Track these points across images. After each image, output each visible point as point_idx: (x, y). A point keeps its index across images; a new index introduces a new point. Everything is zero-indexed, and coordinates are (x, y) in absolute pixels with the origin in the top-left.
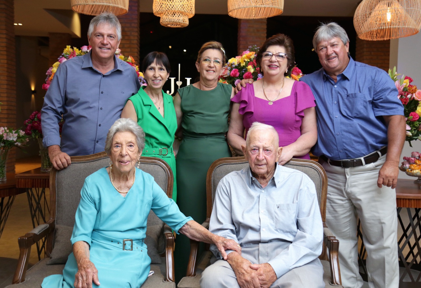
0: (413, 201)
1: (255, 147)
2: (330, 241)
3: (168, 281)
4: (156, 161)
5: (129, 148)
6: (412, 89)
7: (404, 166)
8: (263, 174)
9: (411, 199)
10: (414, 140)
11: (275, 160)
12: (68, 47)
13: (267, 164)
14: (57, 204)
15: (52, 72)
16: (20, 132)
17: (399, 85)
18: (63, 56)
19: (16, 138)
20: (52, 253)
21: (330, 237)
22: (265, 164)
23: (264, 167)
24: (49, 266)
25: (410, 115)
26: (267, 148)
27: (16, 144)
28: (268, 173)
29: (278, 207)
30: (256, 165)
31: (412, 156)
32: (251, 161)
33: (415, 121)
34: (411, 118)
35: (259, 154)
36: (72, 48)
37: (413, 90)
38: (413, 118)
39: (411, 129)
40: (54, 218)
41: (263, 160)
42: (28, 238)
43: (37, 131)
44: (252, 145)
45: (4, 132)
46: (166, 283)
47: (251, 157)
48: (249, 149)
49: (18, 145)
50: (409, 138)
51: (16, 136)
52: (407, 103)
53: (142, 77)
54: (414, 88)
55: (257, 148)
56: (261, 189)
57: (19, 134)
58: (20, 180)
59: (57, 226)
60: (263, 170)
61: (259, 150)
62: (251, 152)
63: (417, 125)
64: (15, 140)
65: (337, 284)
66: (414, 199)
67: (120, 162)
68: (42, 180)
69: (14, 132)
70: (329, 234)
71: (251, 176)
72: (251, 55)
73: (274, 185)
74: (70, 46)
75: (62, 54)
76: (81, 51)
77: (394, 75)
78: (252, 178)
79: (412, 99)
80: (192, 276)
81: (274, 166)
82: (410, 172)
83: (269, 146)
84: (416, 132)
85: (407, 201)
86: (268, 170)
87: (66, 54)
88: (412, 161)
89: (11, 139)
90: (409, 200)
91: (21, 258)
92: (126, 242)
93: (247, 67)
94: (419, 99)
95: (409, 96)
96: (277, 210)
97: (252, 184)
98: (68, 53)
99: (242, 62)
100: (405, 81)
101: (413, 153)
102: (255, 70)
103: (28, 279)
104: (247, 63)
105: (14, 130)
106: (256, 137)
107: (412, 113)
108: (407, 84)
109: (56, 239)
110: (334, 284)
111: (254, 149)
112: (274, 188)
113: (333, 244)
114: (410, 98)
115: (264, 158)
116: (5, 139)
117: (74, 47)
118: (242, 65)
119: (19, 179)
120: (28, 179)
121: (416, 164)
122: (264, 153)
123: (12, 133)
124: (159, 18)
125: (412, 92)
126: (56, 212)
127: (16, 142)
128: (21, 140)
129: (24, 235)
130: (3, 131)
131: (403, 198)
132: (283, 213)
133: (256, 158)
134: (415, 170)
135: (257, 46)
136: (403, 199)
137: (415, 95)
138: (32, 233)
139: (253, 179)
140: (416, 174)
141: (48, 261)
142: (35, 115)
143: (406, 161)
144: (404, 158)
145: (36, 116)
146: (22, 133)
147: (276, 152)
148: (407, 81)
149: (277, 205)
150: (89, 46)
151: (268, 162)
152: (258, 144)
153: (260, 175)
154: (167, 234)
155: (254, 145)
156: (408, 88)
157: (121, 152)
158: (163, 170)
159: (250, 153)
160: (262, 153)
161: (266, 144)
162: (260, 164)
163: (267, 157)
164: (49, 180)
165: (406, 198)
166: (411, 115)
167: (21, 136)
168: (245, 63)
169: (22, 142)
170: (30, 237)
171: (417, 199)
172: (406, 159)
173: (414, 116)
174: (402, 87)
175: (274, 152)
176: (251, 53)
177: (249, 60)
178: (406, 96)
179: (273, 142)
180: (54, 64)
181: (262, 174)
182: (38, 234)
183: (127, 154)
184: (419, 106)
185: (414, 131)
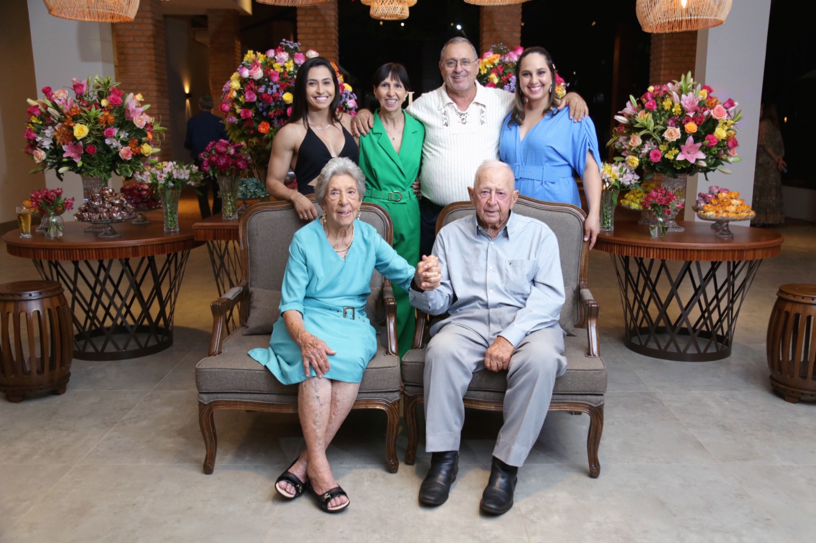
0: (702, 253)
1: (485, 188)
2: (588, 305)
3: (390, 354)
4: (371, 207)
5: (349, 195)
6: (712, 102)
7: (699, 205)
8: (495, 223)
9: (701, 250)
10: (712, 172)
11: (510, 206)
12: (250, 52)
13: (500, 211)
14: (249, 263)
15: (230, 87)
16: (192, 167)
17: (693, 99)
18: (244, 65)
19: (189, 175)
20: (248, 322)
21: (589, 300)
22: (498, 211)
23: (497, 214)
24: (247, 337)
25: (706, 138)
26: (501, 190)
27: (188, 183)
28: (500, 221)
29: (510, 264)
30: (485, 211)
31: (710, 192)
32: (480, 206)
33: (713, 146)
34: (707, 144)
35: (491, 197)
36: (255, 53)
37: (712, 104)
38: (710, 143)
39: (707, 157)
40: (246, 279)
41: (496, 205)
42: (222, 304)
43: (216, 168)
44: (482, 186)
45: (173, 168)
46: (388, 357)
47: (480, 202)
48: (478, 191)
49: (191, 184)
50: (705, 169)
51: (189, 173)
52: (702, 123)
53: (348, 91)
54: (714, 101)
55: (489, 191)
56: (490, 240)
57: (191, 171)
58: (199, 230)
59: (251, 289)
60: (494, 218)
61: (490, 193)
62: (481, 195)
63: (715, 151)
64: (187, 178)
65: (594, 355)
66: (704, 250)
67: (338, 213)
68: (226, 231)
69: (185, 167)
70: (588, 297)
71: (477, 224)
72: (494, 59)
73: (506, 235)
74: (252, 52)
75: (243, 63)
76: (265, 55)
77: (688, 83)
78: (478, 227)
79: (709, 117)
80: (419, 349)
81: (508, 214)
82: (702, 214)
83: (504, 189)
84: (713, 162)
85: (696, 252)
86: (500, 219)
87: (247, 62)
88: (709, 199)
89: (182, 177)
90: (699, 251)
91: (215, 327)
92: (347, 310)
93: (490, 75)
94: (718, 117)
95: (706, 113)
96: (509, 268)
97: (478, 234)
98: (250, 61)
99: (483, 68)
100: (701, 92)
101: (710, 188)
102: (500, 79)
103: (225, 351)
104: (489, 69)
105: (185, 165)
106: (488, 176)
107: (709, 136)
108: (704, 96)
109: (252, 305)
110: (591, 355)
111: (485, 192)
112: (506, 239)
113: (591, 309)
114: (707, 116)
115: (496, 202)
116: (175, 177)
117: (257, 52)
118: (482, 73)
119: (197, 229)
120: (200, 229)
121: (711, 203)
122: (496, 196)
123: (183, 169)
124: (369, 8)
125: (711, 106)
126: (249, 271)
127: (187, 181)
128: (195, 178)
129: (217, 300)
130: (171, 167)
131: (690, 248)
132: (515, 271)
133: (487, 202)
134: (709, 211)
135: (503, 45)
136: (691, 250)
137: (713, 112)
138: (225, 298)
139: (480, 229)
140: (710, 217)
141: (245, 331)
142: (212, 147)
143: (701, 198)
144: (700, 195)
145: (214, 148)
146: (195, 168)
147: (511, 196)
148: (705, 92)
149: (509, 261)
150: (277, 49)
151: (502, 208)
152: (490, 185)
153: (490, 224)
154: (388, 299)
155: (485, 186)
156: (707, 100)
157: (340, 201)
158: (380, 218)
159: (480, 197)
160: (495, 197)
161: (499, 185)
162: (491, 210)
163: (500, 201)
164: (237, 230)
165: (694, 248)
166: (708, 139)
167: (194, 173)
168: (486, 70)
169: (195, 180)
170: (224, 303)
171: (707, 250)
172: (701, 196)
173: (711, 141)
174: (696, 101)
175: (508, 196)
176: (495, 56)
177: (492, 66)
178: (702, 114)
179: (508, 183)
180: (233, 76)
181: (492, 224)
182: (232, 299)
183: (348, 202)
184: (718, 126)
185: (710, 160)
